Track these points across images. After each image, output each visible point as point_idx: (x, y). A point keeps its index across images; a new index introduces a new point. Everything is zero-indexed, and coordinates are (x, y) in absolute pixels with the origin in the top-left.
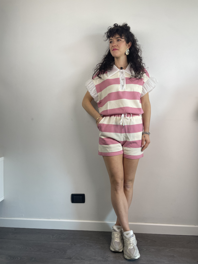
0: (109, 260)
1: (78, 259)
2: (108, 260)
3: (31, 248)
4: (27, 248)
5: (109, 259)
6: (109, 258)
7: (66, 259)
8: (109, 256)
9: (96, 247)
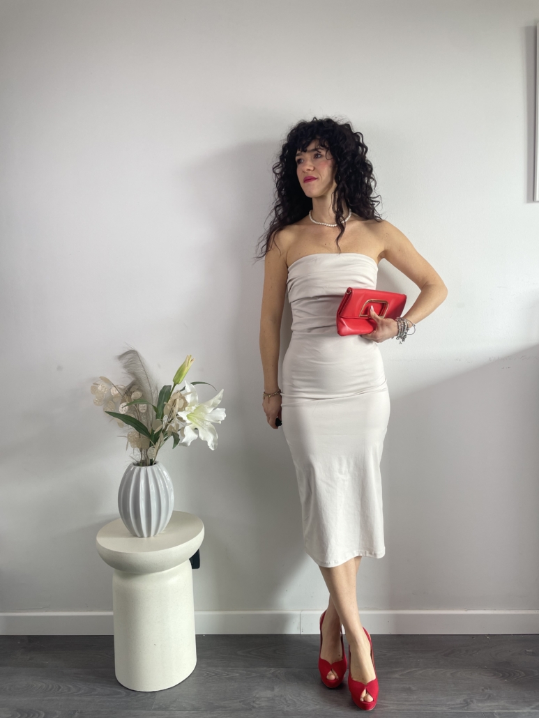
0: (257, 706)
1: (185, 709)
2: (254, 707)
3: (71, 686)
4: (60, 688)
5: (257, 704)
6: (257, 702)
7: (155, 709)
8: (257, 696)
9: (228, 675)
